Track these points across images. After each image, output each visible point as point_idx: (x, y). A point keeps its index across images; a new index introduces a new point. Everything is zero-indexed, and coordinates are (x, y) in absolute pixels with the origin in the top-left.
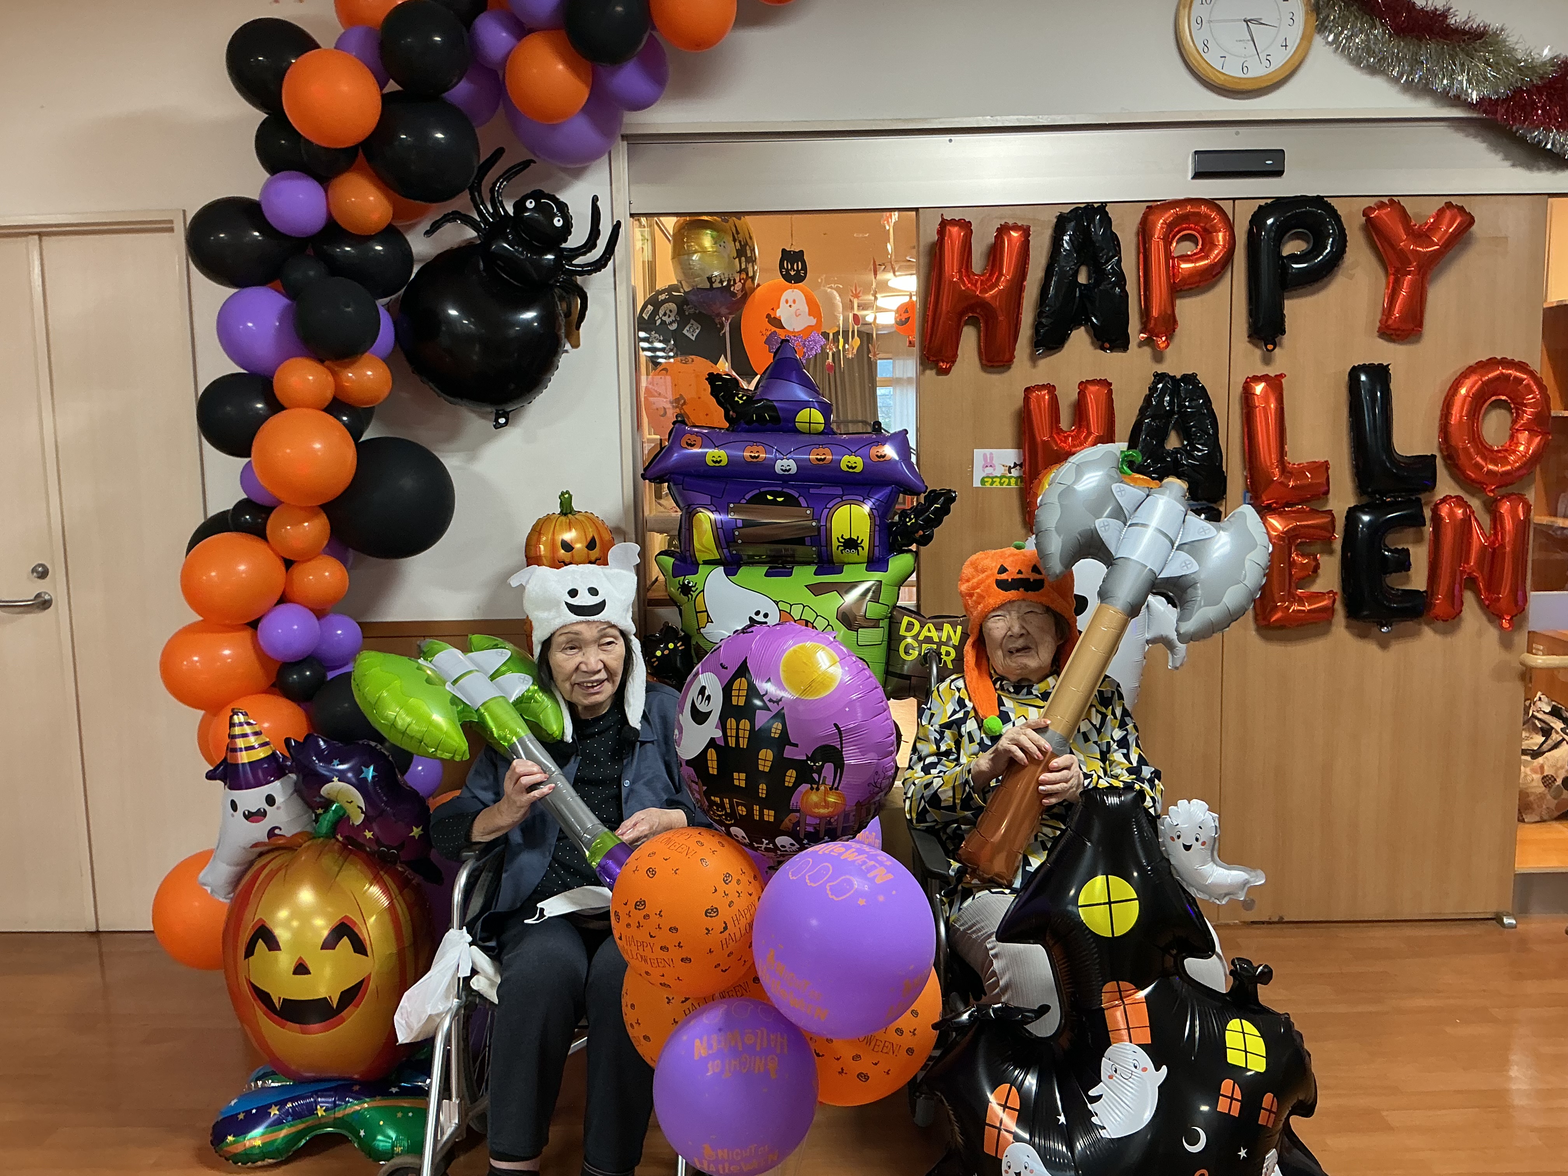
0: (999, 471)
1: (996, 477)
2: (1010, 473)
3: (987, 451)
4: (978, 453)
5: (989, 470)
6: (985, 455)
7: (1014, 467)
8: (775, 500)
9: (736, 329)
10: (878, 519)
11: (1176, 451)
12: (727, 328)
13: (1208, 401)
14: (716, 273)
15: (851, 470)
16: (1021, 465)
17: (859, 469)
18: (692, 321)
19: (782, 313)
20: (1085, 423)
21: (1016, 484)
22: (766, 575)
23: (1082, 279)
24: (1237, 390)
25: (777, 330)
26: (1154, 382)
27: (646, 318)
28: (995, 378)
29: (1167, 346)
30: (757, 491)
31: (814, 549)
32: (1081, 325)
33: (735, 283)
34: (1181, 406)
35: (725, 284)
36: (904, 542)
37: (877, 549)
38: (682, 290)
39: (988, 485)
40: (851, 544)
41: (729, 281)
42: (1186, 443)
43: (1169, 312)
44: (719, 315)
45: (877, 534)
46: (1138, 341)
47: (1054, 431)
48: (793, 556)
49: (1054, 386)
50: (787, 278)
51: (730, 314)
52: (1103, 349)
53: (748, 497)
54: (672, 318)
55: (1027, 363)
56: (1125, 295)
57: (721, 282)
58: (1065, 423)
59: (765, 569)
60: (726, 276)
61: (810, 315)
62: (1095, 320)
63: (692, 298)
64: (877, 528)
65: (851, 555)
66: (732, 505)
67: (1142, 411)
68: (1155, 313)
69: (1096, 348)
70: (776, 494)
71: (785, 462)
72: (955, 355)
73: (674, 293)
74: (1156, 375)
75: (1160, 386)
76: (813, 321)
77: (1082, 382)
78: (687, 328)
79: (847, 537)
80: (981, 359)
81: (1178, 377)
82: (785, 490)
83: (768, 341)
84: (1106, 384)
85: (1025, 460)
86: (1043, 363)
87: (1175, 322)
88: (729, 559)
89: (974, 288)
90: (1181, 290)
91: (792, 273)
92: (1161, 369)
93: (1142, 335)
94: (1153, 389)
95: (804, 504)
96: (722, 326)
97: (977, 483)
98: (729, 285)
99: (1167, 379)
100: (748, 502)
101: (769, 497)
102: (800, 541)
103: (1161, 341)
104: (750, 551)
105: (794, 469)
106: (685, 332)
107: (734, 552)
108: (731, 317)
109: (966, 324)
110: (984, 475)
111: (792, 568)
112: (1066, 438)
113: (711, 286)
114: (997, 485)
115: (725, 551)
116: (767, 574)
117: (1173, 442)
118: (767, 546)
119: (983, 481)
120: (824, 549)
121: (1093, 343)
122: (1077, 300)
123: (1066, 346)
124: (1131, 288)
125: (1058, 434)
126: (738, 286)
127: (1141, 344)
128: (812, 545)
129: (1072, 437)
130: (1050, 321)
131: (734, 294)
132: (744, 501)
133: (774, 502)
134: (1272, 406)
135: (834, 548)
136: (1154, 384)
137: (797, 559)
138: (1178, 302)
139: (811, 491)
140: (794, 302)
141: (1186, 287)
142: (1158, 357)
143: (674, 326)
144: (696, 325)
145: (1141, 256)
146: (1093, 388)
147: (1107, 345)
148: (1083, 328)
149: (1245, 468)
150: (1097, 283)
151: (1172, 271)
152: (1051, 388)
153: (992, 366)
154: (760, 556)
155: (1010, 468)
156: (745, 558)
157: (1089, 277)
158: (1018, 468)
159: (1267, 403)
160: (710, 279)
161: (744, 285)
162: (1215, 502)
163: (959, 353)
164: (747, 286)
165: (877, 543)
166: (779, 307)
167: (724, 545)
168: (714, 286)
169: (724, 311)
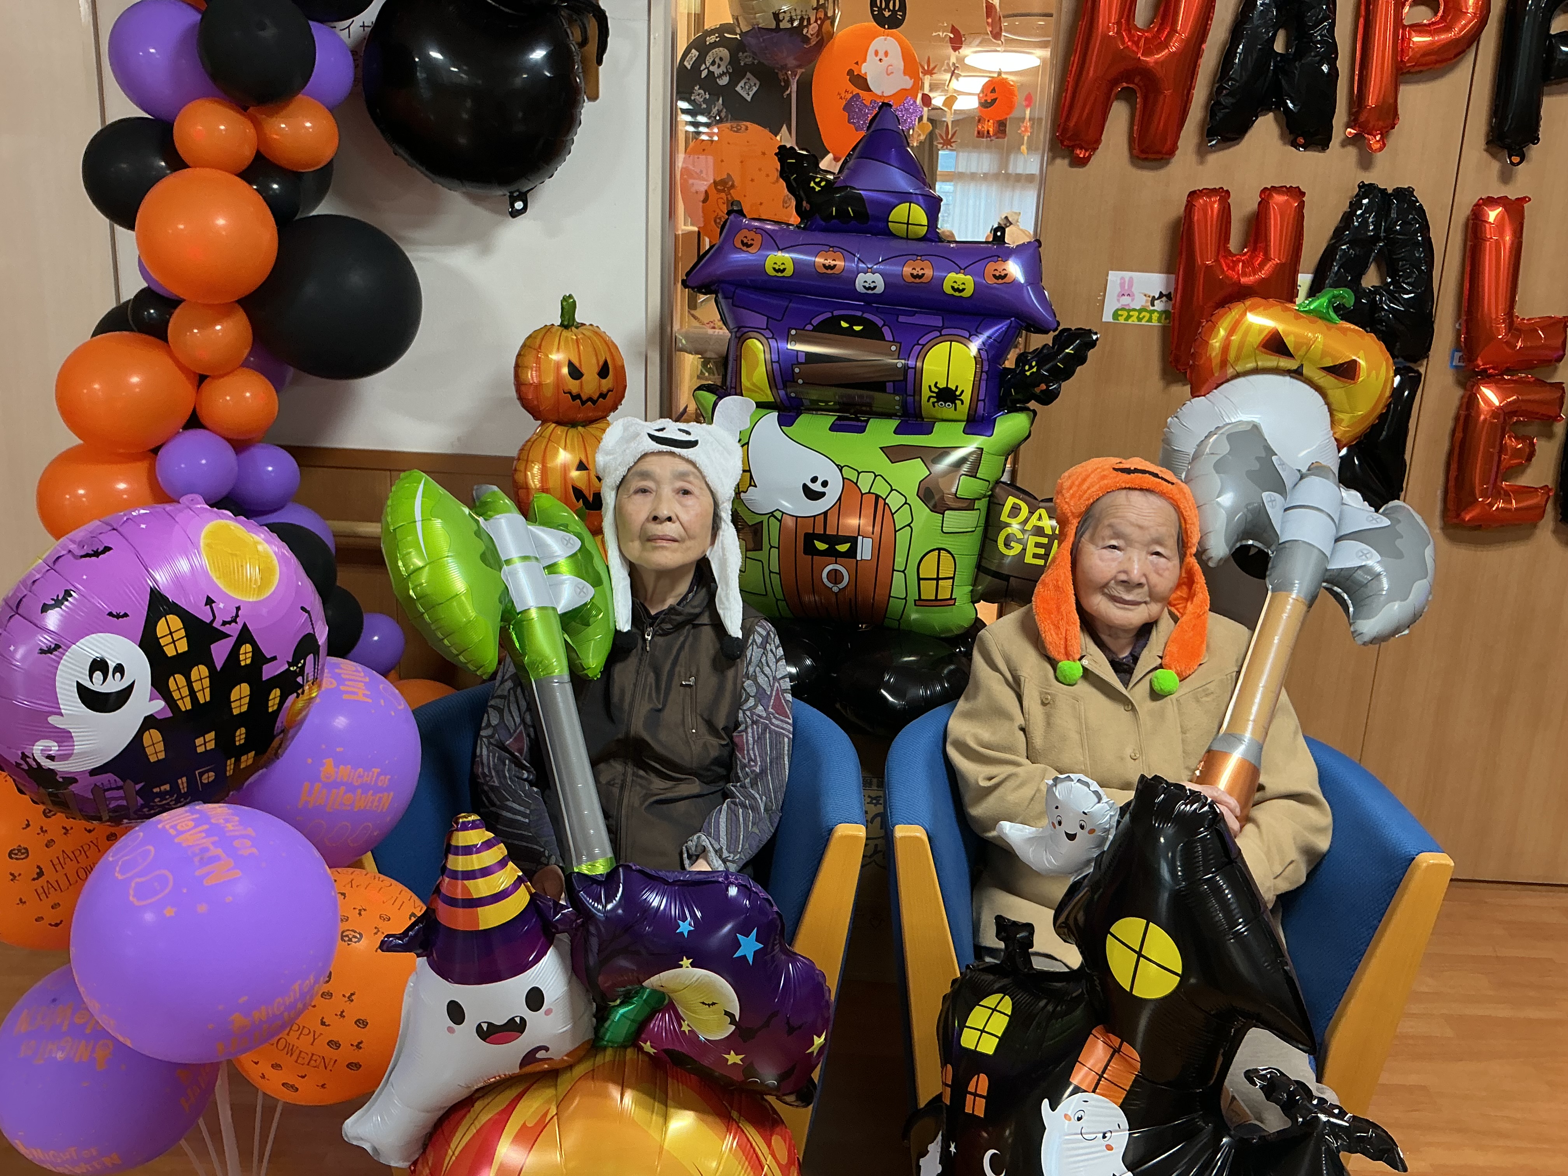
0: (1139, 302)
1: (1134, 310)
2: (1153, 305)
3: (1127, 275)
4: (1114, 277)
5: (1125, 300)
6: (1122, 278)
7: (1158, 299)
8: (851, 327)
9: (805, 88)
10: (986, 364)
11: (1376, 290)
12: (794, 87)
13: (1425, 228)
14: (785, 8)
15: (957, 294)
16: (1169, 296)
17: (968, 293)
18: (749, 75)
19: (870, 69)
20: (1262, 245)
21: (1159, 320)
22: (831, 429)
23: (1279, 47)
24: (1463, 213)
25: (861, 93)
26: (1357, 195)
27: (689, 67)
28: (1147, 176)
29: (1381, 149)
30: (829, 315)
31: (897, 398)
32: (1270, 110)
33: (809, 23)
34: (1390, 230)
35: (796, 24)
36: (1019, 397)
37: (981, 404)
38: (738, 31)
39: (1121, 320)
40: (947, 395)
41: (802, 19)
42: (1389, 280)
43: (1391, 101)
44: (784, 68)
45: (983, 384)
46: (1342, 137)
47: (1222, 253)
48: (870, 405)
49: (1228, 192)
50: (880, 20)
51: (800, 66)
52: (1295, 145)
53: (815, 322)
54: (723, 69)
55: (1191, 158)
56: (1334, 73)
57: (792, 21)
58: (1233, 245)
59: (830, 419)
60: (798, 12)
61: (905, 73)
62: (1291, 105)
63: (753, 41)
64: (984, 376)
65: (947, 410)
66: (793, 332)
67: (1338, 234)
68: (1371, 101)
69: (1285, 144)
70: (853, 321)
71: (869, 277)
72: (1098, 141)
73: (726, 35)
74: (1362, 186)
75: (1365, 201)
76: (908, 83)
77: (1266, 189)
78: (742, 84)
79: (942, 385)
80: (1131, 149)
81: (1390, 191)
82: (865, 315)
83: (848, 107)
84: (1297, 193)
85: (1176, 289)
86: (1213, 159)
87: (1396, 114)
88: (787, 403)
89: (1135, 48)
90: (1409, 72)
91: (887, 14)
92: (1369, 178)
93: (1349, 130)
94: (1355, 204)
95: (888, 335)
96: (788, 84)
97: (1107, 317)
98: (801, 25)
99: (1376, 191)
100: (816, 329)
101: (844, 324)
102: (879, 386)
103: (1374, 141)
104: (814, 394)
105: (880, 288)
106: (738, 89)
107: (793, 395)
108: (800, 71)
109: (1117, 98)
110: (1118, 306)
111: (867, 421)
112: (1235, 263)
113: (778, 25)
114: (1133, 320)
115: (782, 392)
116: (833, 428)
117: (1371, 279)
118: (834, 389)
119: (1116, 315)
120: (910, 399)
121: (1282, 137)
122: (1270, 74)
123: (1247, 136)
124: (1342, 64)
125: (1225, 257)
126: (813, 28)
127: (1347, 142)
128: (895, 393)
129: (1243, 262)
130: (1230, 100)
131: (806, 40)
132: (809, 327)
133: (850, 332)
134: (1508, 238)
135: (924, 398)
136: (1359, 197)
137: (874, 409)
138: (1403, 89)
139: (902, 319)
140: (886, 54)
141: (1417, 69)
142: (1366, 162)
143: (724, 81)
144: (753, 80)
145: (1362, 20)
146: (1279, 198)
147: (1301, 140)
148: (1271, 114)
149: (1459, 317)
150: (1300, 54)
151: (1400, 44)
152: (1224, 194)
153: (1146, 159)
154: (826, 402)
155: (1154, 299)
156: (806, 403)
157: (1288, 45)
158: (1164, 299)
159: (1502, 234)
160: (776, 15)
161: (820, 26)
162: (1415, 361)
163: (1103, 138)
164: (823, 30)
165: (982, 397)
166: (865, 61)
167: (780, 385)
168: (782, 25)
169: (791, 62)
